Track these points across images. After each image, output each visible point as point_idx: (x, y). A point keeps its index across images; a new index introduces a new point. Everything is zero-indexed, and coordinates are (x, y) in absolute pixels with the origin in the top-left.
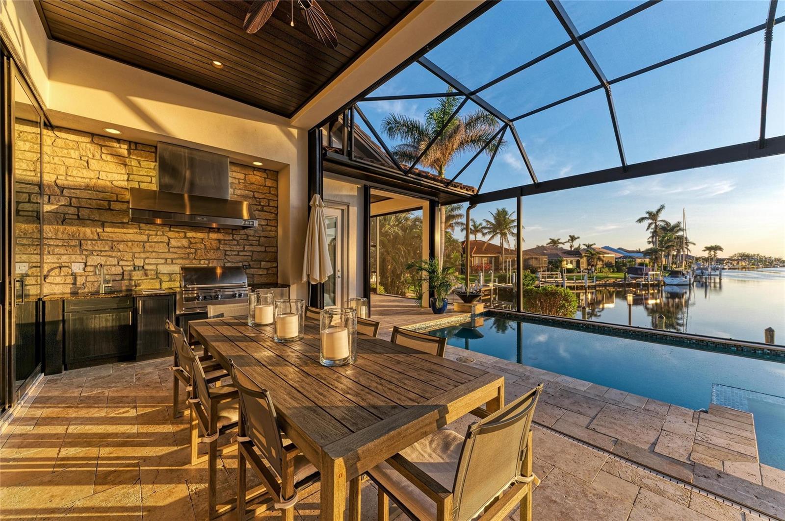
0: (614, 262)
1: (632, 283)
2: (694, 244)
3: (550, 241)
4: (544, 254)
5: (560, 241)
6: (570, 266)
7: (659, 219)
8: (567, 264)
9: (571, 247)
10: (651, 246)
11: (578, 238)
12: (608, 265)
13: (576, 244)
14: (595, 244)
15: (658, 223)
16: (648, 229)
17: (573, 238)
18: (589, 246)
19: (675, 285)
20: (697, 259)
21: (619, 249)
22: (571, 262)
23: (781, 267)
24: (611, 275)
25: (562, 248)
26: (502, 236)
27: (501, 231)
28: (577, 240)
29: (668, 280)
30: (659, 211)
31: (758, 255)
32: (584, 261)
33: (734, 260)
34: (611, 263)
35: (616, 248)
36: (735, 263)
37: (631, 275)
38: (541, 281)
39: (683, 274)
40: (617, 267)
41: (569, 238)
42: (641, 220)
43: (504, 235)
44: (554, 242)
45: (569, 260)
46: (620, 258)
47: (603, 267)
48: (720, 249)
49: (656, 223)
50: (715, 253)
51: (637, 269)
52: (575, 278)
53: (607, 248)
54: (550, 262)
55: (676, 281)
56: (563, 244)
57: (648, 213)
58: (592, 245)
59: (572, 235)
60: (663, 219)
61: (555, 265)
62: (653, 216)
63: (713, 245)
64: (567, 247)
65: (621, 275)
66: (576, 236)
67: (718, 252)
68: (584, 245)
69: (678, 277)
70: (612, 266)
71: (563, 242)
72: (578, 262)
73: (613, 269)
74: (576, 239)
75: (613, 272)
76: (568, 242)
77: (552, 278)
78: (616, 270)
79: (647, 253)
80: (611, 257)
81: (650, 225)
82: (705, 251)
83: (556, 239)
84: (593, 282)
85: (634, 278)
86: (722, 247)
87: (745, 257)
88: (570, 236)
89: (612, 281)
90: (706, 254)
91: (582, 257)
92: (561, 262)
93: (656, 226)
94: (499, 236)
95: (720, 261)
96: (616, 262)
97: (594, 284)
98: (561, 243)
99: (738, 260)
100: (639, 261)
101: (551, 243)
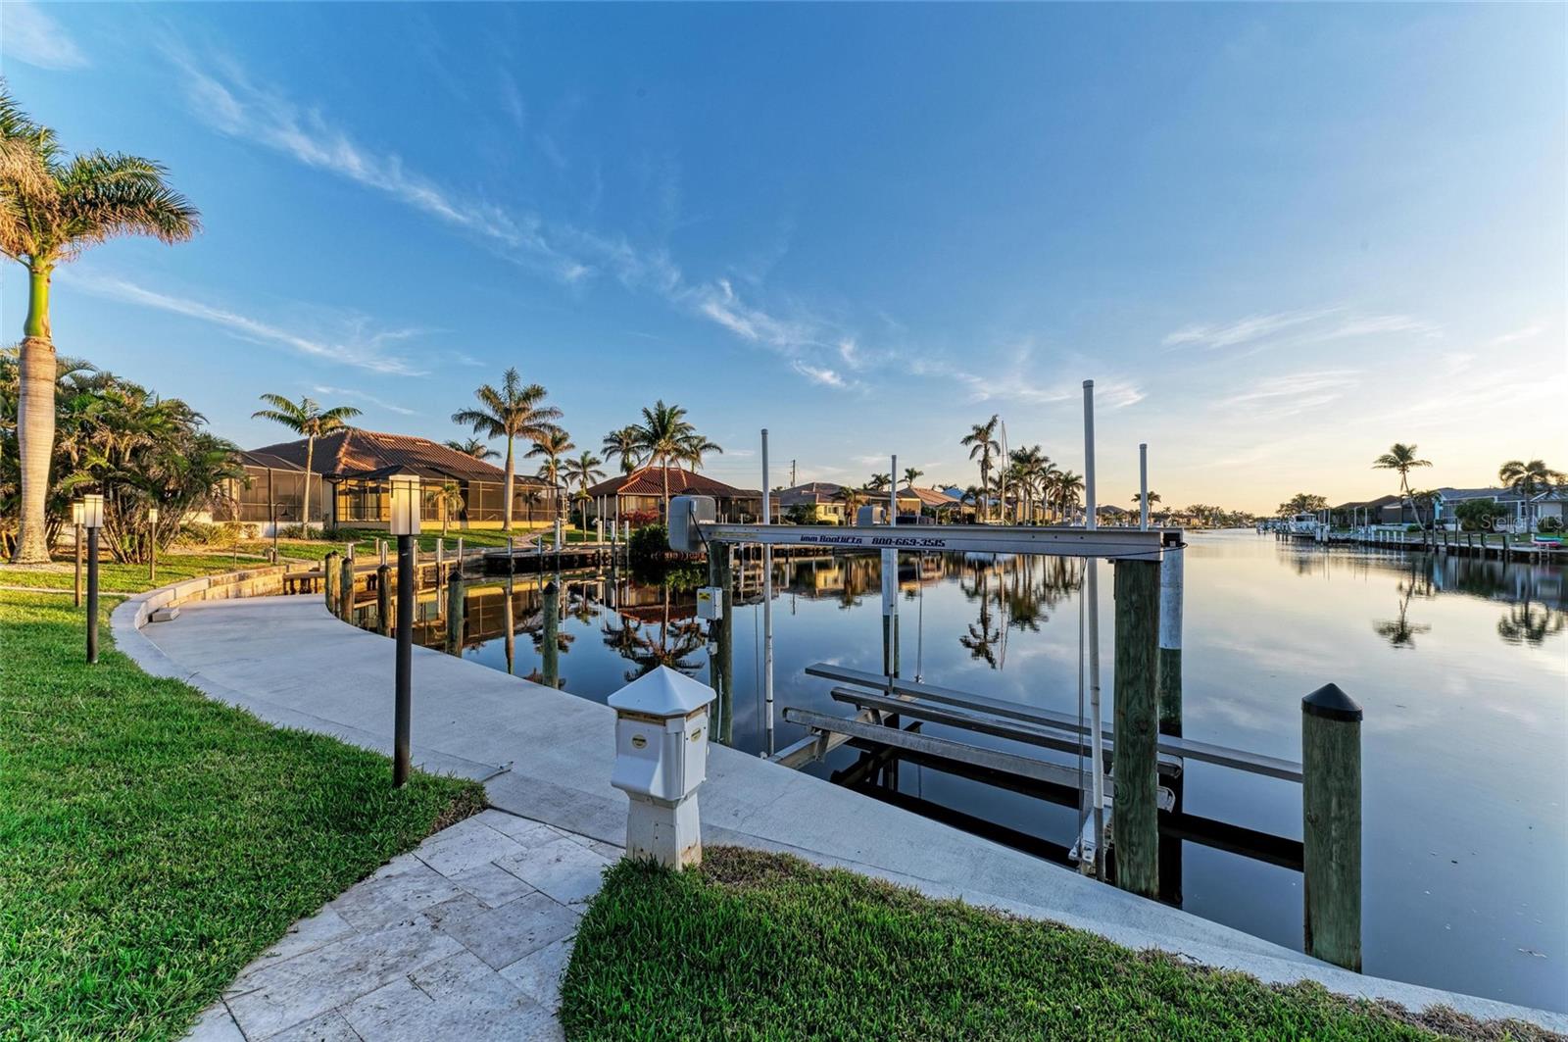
3: (873, 479)
5: (890, 479)
11: (920, 474)
15: (988, 446)
16: (975, 454)
17: (912, 475)
23: (1248, 527)
28: (918, 478)
30: (991, 425)
31: (1218, 508)
33: (1180, 516)
41: (906, 474)
42: (965, 439)
44: (880, 481)
48: (1157, 498)
56: (894, 484)
57: (975, 429)
59: (910, 468)
62: (981, 434)
66: (917, 470)
67: (1154, 502)
68: (940, 486)
74: (916, 474)
76: (904, 480)
82: (1136, 500)
83: (885, 476)
86: (1156, 493)
88: (907, 471)
98: (890, 483)
99: (1189, 518)
101: (874, 482)
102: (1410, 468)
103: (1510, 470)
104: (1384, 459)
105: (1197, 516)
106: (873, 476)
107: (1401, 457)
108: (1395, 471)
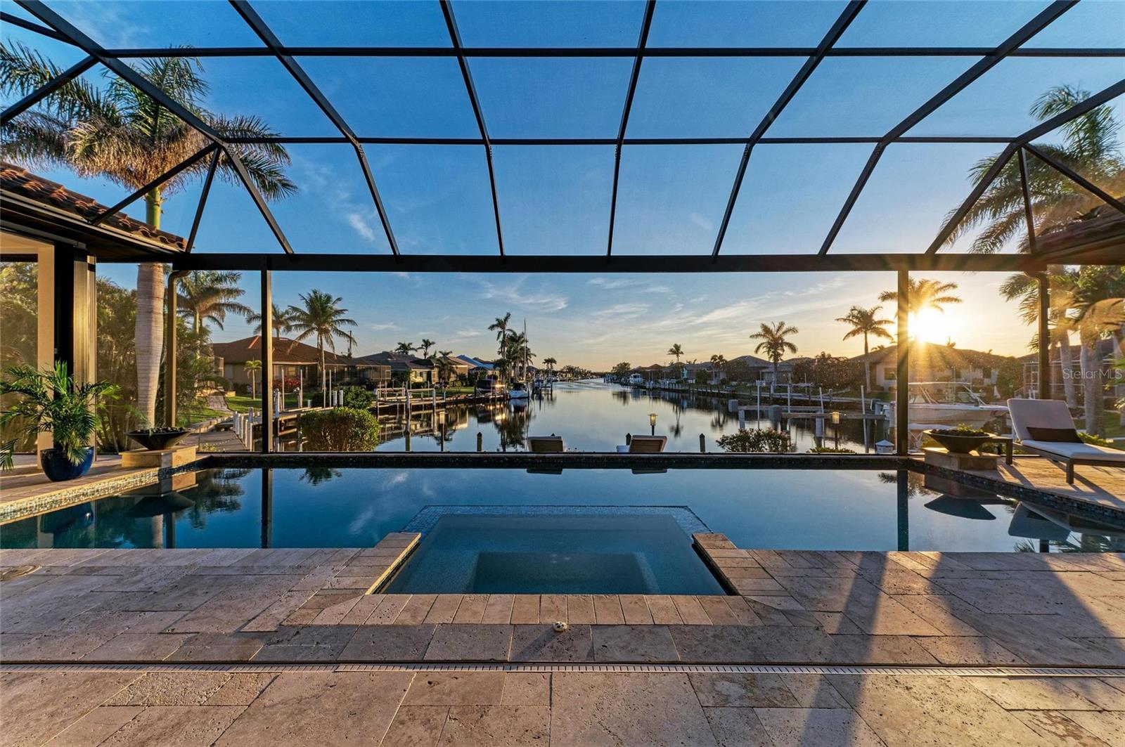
0: (467, 374)
1: (482, 398)
2: (535, 356)
3: (399, 346)
4: (387, 363)
5: (412, 347)
6: (419, 380)
7: (507, 328)
8: (416, 377)
9: (425, 354)
10: (500, 357)
11: (433, 343)
12: (461, 378)
13: (431, 351)
14: (451, 352)
15: (506, 332)
16: (498, 338)
17: (427, 344)
18: (445, 354)
19: (520, 398)
20: (538, 372)
21: (475, 359)
22: (421, 374)
24: (463, 390)
25: (412, 356)
26: (320, 334)
27: (319, 325)
28: (431, 346)
29: (513, 394)
30: (506, 319)
32: (435, 372)
33: (564, 373)
34: (464, 375)
35: (471, 358)
36: (564, 375)
37: (480, 389)
38: (379, 401)
39: (524, 387)
40: (468, 379)
41: (423, 343)
42: (492, 327)
43: (323, 332)
44: (405, 348)
45: (418, 371)
46: (473, 369)
47: (456, 381)
48: (555, 362)
49: (504, 332)
50: (552, 367)
51: (486, 382)
52: (422, 394)
53: (462, 357)
54: (394, 375)
55: (519, 394)
56: (416, 350)
57: (497, 320)
58: (448, 353)
59: (426, 339)
60: (510, 328)
61: (399, 378)
62: (501, 324)
63: (550, 358)
64: (420, 355)
65: (472, 389)
66: (431, 341)
67: (553, 364)
68: (440, 352)
69: (520, 390)
70: (466, 379)
71: (416, 347)
72: (429, 374)
73: (466, 383)
74: (430, 344)
75: (466, 386)
76: (422, 348)
77: (394, 395)
78: (468, 384)
79: (497, 364)
80: (464, 368)
81: (500, 333)
82: (545, 363)
83: (407, 343)
84: (443, 399)
85: (483, 393)
86: (556, 359)
87: (571, 370)
88: (424, 341)
89: (462, 397)
90: (545, 367)
91: (433, 368)
92: (409, 373)
93: (504, 335)
94: (316, 333)
95: (555, 373)
96: (469, 373)
97: (444, 401)
98: (413, 349)
99: (566, 373)
100: (490, 373)
101: (400, 349)
102: (680, 355)
103: (714, 358)
104: (671, 350)
105: (569, 372)
106: (399, 344)
107: (676, 350)
108: (675, 356)
